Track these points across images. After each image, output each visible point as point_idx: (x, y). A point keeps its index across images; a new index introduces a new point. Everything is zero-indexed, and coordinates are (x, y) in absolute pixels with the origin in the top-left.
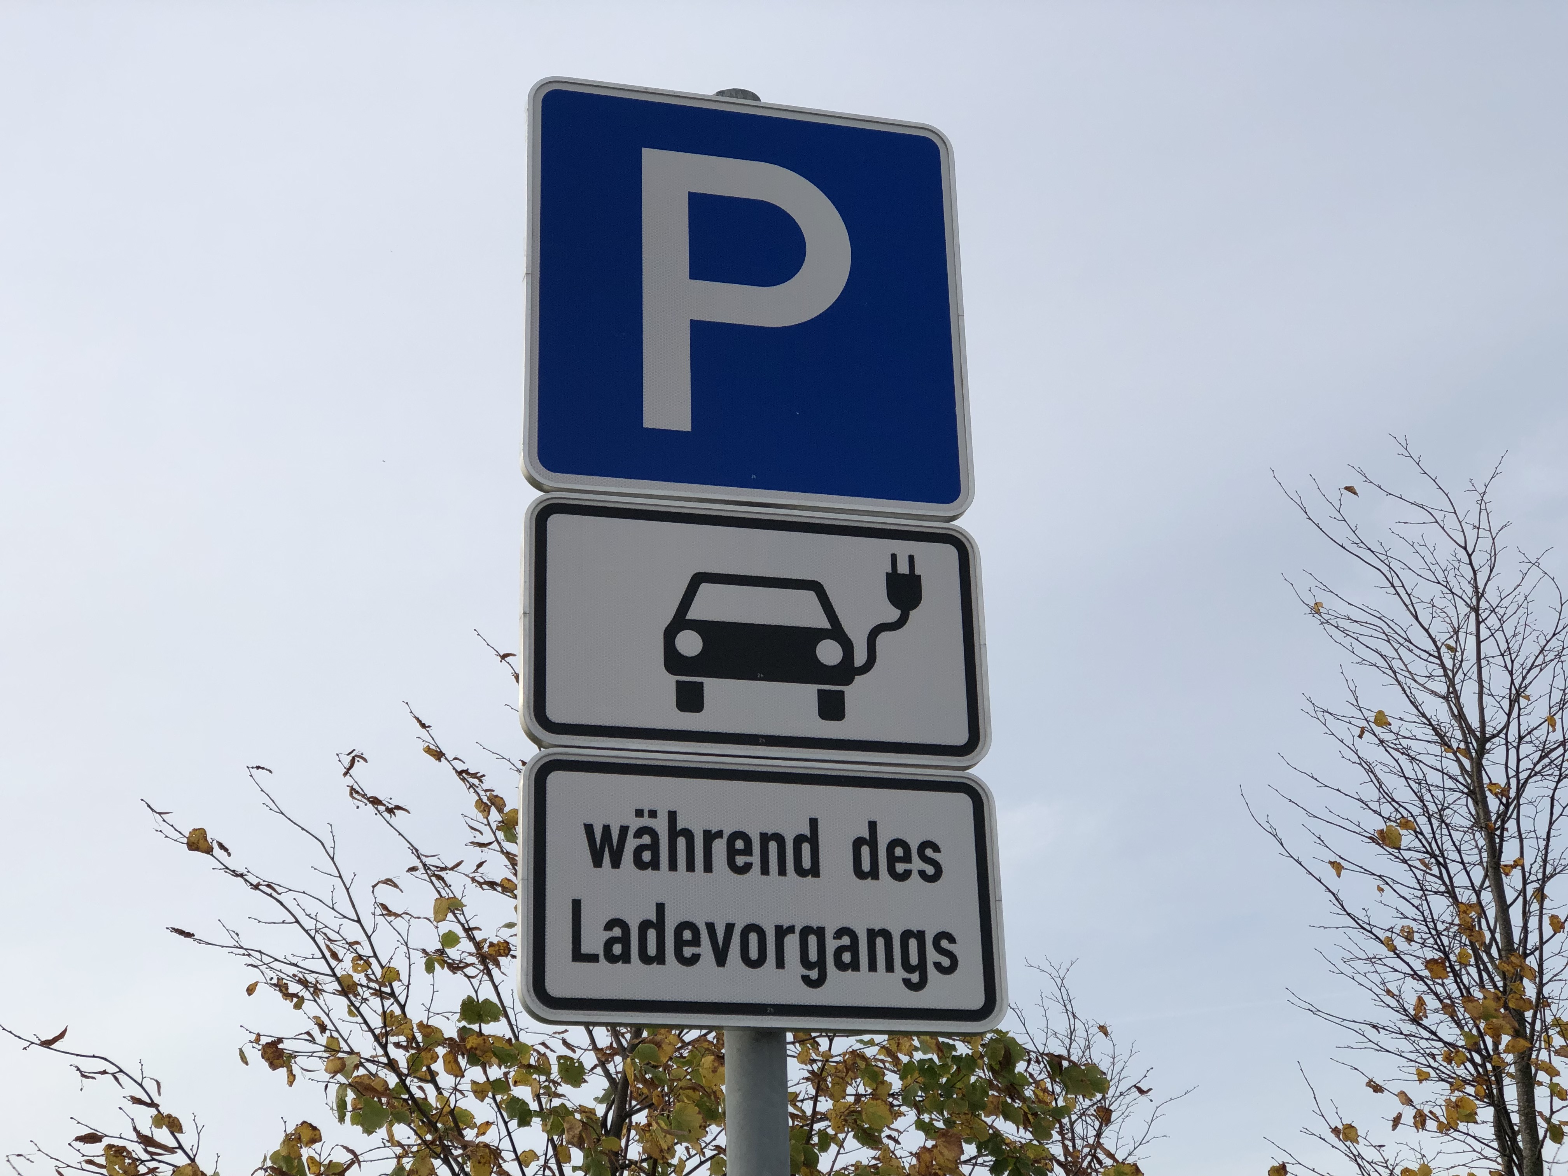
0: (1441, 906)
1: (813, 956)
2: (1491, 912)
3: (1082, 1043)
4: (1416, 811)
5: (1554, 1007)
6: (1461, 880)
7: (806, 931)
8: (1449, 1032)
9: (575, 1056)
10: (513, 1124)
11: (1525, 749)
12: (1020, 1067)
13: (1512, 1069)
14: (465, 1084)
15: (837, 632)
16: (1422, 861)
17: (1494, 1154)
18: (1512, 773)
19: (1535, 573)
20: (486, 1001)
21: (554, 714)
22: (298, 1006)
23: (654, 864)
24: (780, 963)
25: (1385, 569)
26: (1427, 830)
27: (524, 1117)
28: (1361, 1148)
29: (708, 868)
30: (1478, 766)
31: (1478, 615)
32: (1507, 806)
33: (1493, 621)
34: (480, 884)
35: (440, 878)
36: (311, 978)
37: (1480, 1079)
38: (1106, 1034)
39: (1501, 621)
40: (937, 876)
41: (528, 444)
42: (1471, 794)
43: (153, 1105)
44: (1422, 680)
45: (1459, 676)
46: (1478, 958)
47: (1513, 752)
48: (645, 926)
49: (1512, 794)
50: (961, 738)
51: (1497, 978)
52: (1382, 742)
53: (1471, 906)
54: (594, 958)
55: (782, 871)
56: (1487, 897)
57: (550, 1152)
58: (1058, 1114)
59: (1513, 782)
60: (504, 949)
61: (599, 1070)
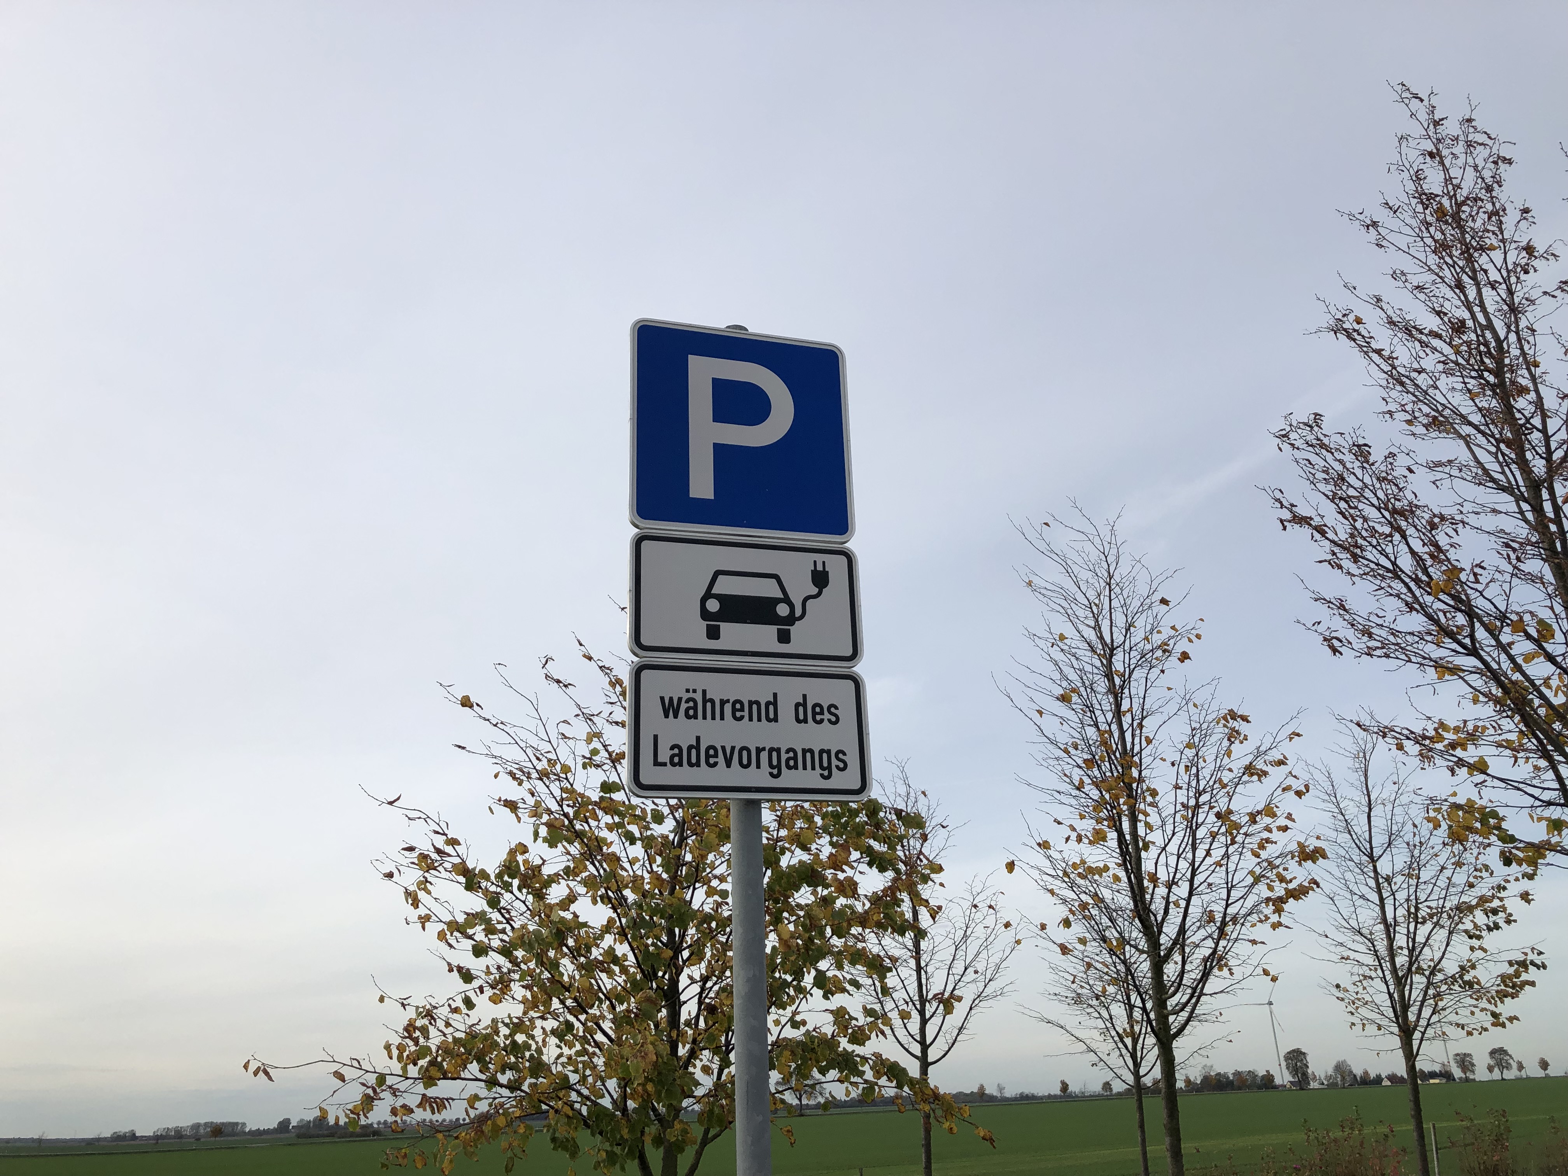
0: (1091, 732)
1: (775, 763)
2: (1116, 735)
3: (913, 800)
4: (1079, 685)
5: (1147, 782)
6: (1101, 719)
7: (771, 750)
8: (1095, 794)
9: (659, 808)
10: (627, 844)
11: (1133, 654)
12: (882, 814)
13: (1126, 813)
14: (602, 825)
15: (787, 600)
16: (1082, 710)
17: (1117, 855)
18: (1126, 666)
19: (1139, 565)
20: (613, 782)
21: (644, 641)
22: (520, 784)
23: (695, 717)
24: (758, 767)
25: (1064, 564)
26: (1084, 694)
27: (632, 840)
28: (1051, 852)
29: (722, 718)
30: (1110, 662)
31: (1110, 587)
32: (1124, 682)
33: (1117, 590)
34: (611, 723)
35: (590, 720)
36: (526, 770)
37: (1110, 818)
38: (925, 795)
39: (1122, 590)
40: (836, 722)
41: (631, 506)
42: (1106, 676)
43: (446, 835)
44: (1082, 619)
45: (1101, 617)
46: (1109, 757)
47: (1127, 655)
48: (690, 748)
49: (1127, 676)
50: (849, 652)
51: (1119, 768)
52: (1062, 650)
53: (1106, 732)
54: (665, 764)
55: (759, 720)
56: (1114, 727)
57: (646, 858)
58: (901, 838)
59: (1127, 670)
60: (622, 756)
61: (670, 816)
